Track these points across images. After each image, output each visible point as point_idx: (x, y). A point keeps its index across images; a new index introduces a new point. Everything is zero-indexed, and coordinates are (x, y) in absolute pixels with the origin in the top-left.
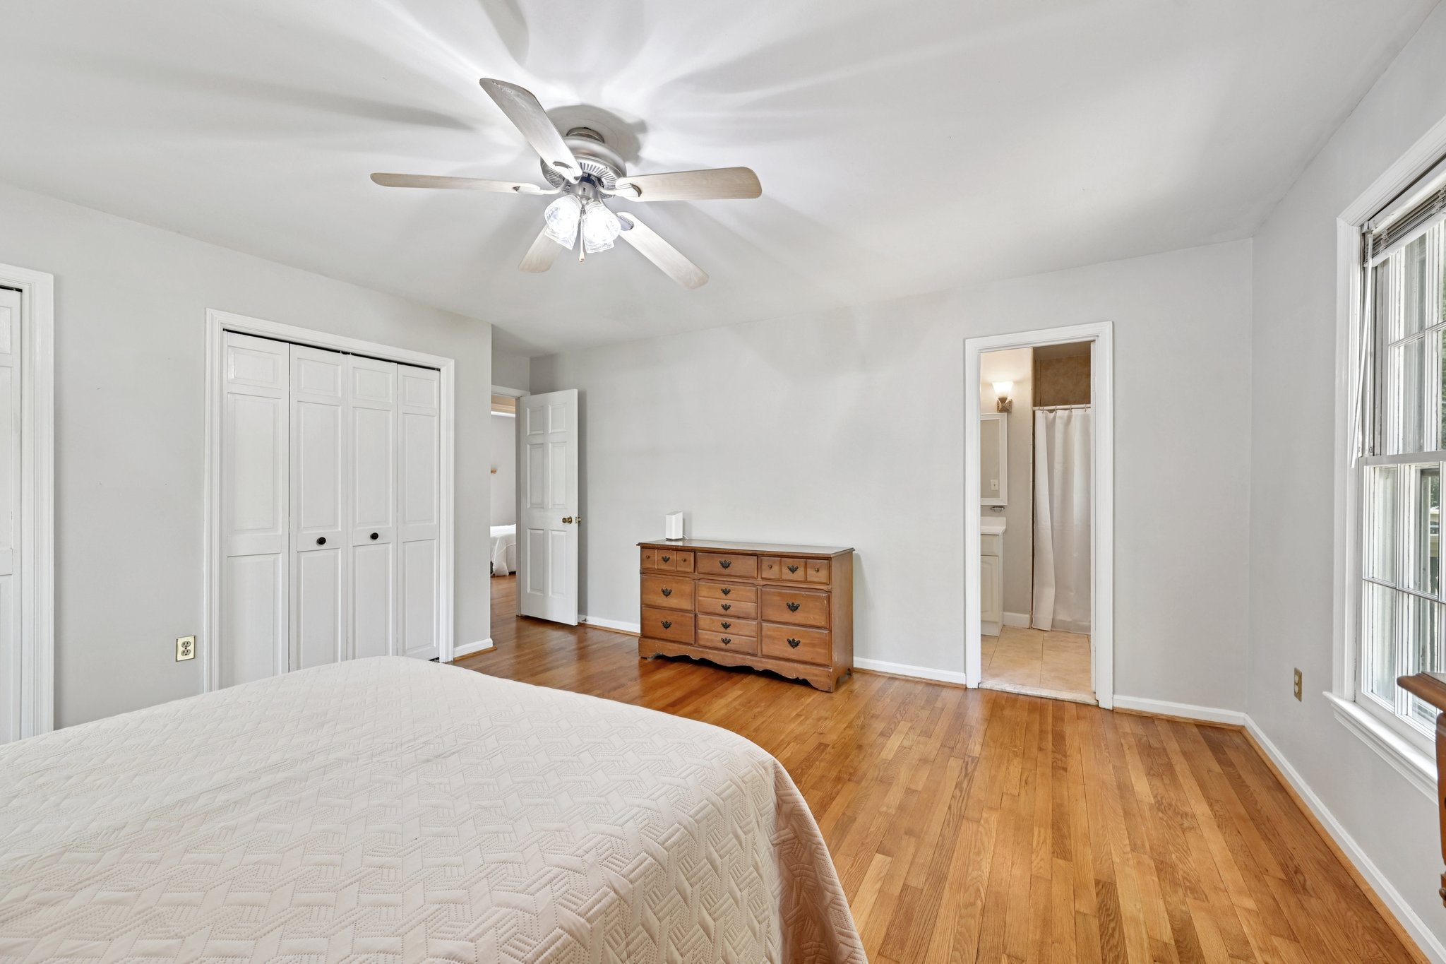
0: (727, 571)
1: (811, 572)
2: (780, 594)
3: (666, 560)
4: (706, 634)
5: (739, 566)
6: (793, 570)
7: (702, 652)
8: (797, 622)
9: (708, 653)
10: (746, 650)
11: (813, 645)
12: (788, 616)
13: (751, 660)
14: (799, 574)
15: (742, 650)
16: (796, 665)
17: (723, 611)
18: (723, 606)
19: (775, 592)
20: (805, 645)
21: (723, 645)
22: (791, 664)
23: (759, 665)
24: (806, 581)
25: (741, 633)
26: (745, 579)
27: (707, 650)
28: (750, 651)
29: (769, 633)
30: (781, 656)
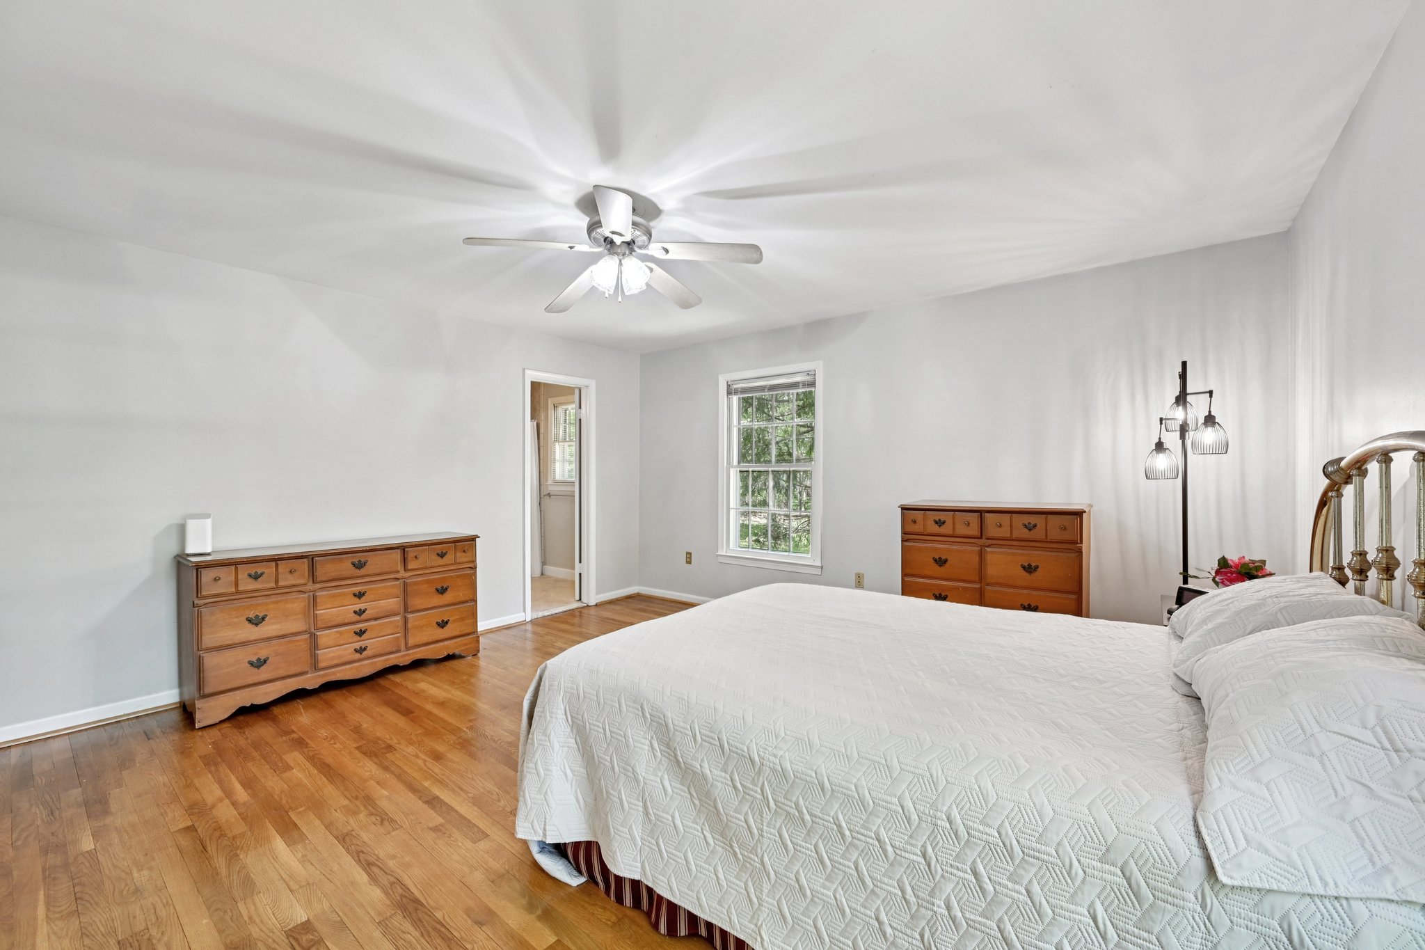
0: (363, 571)
1: (459, 554)
2: (428, 581)
3: (256, 577)
4: (329, 652)
5: (375, 563)
6: (442, 555)
7: (326, 675)
8: (446, 603)
9: (334, 673)
10: (389, 650)
11: (462, 619)
12: (438, 600)
13: (396, 658)
14: (449, 558)
15: (382, 652)
16: (446, 643)
17: (357, 618)
18: (355, 612)
19: (423, 580)
20: (455, 621)
21: (357, 656)
22: (441, 644)
23: (407, 658)
24: (456, 563)
25: (381, 634)
26: (383, 576)
27: (333, 670)
28: (394, 649)
29: (416, 623)
30: (430, 640)
